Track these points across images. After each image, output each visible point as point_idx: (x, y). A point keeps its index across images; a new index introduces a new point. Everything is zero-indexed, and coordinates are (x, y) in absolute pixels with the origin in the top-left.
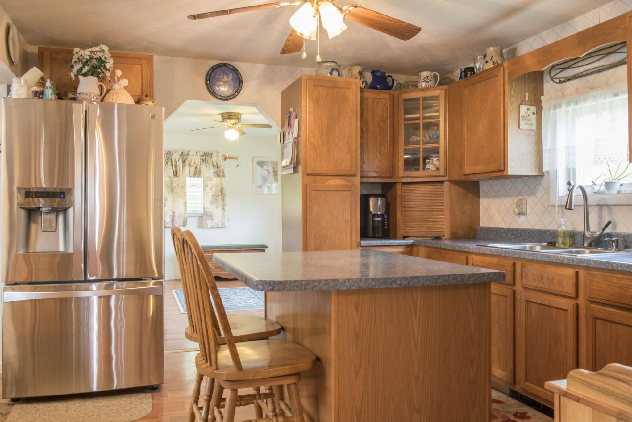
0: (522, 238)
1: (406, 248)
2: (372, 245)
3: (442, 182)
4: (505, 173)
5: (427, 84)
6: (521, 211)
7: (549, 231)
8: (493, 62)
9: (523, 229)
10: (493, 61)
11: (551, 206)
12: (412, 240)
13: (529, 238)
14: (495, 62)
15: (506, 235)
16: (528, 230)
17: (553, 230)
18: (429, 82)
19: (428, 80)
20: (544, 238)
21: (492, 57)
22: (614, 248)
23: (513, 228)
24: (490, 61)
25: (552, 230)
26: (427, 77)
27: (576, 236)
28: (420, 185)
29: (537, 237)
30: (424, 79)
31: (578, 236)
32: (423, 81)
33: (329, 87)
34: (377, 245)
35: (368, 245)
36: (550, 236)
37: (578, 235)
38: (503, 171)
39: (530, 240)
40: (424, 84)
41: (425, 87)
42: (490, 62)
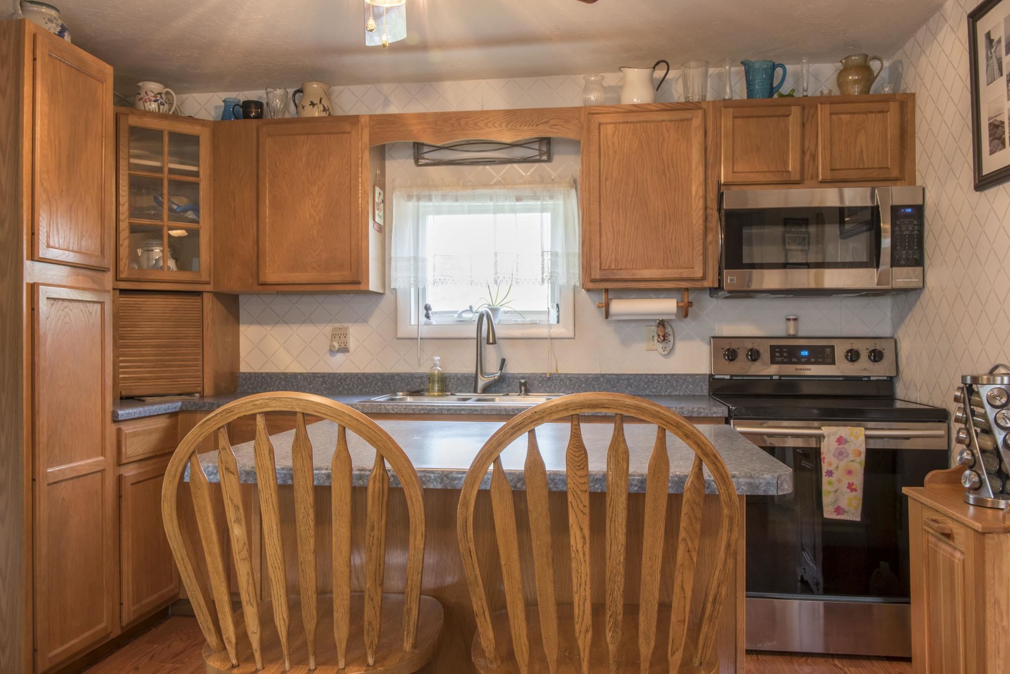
0: (344, 388)
1: (168, 418)
2: (133, 417)
3: (198, 294)
4: (362, 287)
5: (162, 107)
6: (343, 345)
7: (398, 374)
8: (324, 108)
9: (345, 374)
10: (323, 106)
11: (398, 339)
12: (177, 401)
13: (360, 388)
14: (327, 108)
15: (310, 384)
16: (357, 374)
17: (406, 373)
18: (164, 105)
19: (162, 100)
20: (389, 385)
21: (321, 99)
22: (523, 392)
23: (324, 373)
24: (319, 104)
25: (403, 374)
26: (160, 94)
27: (447, 380)
28: (155, 296)
29: (376, 384)
30: (155, 96)
31: (452, 380)
32: (153, 99)
33: (72, 67)
34: (140, 416)
35: (128, 418)
36: (401, 382)
37: (450, 379)
38: (359, 283)
39: (361, 390)
40: (153, 106)
41: (157, 111)
42: (318, 106)
